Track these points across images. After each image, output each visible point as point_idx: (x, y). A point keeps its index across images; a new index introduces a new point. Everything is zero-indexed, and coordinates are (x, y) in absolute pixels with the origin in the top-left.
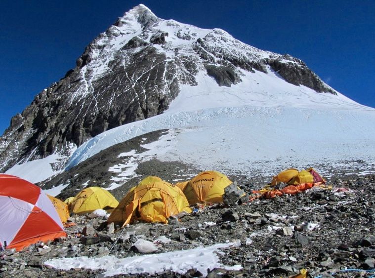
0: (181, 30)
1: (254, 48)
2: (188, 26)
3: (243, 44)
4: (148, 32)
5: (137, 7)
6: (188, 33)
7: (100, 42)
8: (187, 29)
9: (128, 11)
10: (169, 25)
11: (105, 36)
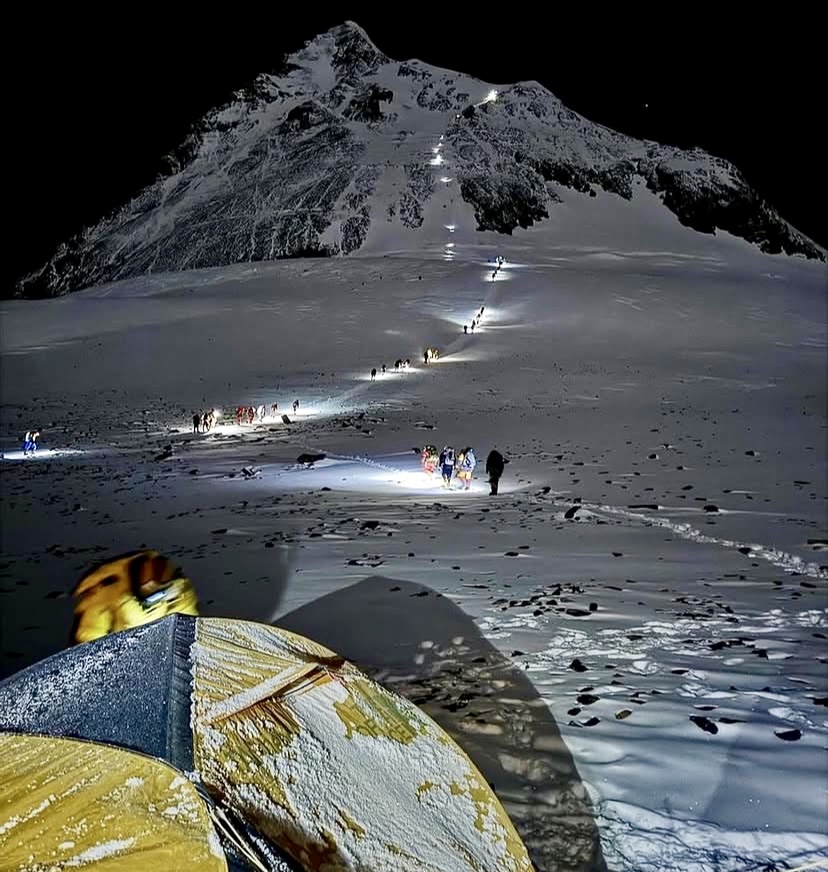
0: (431, 86)
1: (612, 131)
2: (452, 74)
3: (584, 122)
4: (345, 90)
5: (338, 29)
6: (448, 93)
7: (225, 116)
8: (447, 83)
9: (312, 38)
10: (403, 72)
11: (240, 100)
